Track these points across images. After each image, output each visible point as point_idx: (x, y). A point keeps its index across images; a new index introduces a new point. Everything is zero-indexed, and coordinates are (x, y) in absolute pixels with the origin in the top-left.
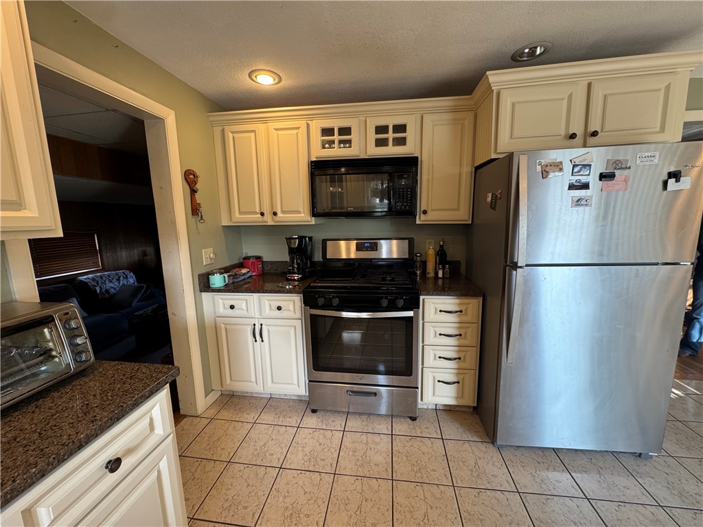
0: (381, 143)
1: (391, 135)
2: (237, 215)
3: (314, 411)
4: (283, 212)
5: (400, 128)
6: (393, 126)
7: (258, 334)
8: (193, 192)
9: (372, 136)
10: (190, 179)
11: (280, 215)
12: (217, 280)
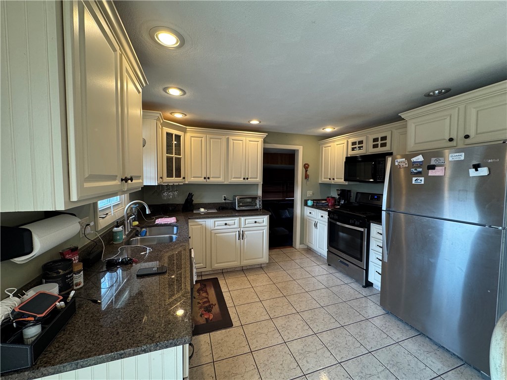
0: (375, 146)
1: (379, 142)
2: (323, 179)
3: (329, 265)
4: (337, 179)
5: (384, 138)
6: (381, 138)
7: (316, 225)
8: (306, 171)
9: (371, 143)
10: (306, 167)
11: (336, 180)
12: (310, 203)
